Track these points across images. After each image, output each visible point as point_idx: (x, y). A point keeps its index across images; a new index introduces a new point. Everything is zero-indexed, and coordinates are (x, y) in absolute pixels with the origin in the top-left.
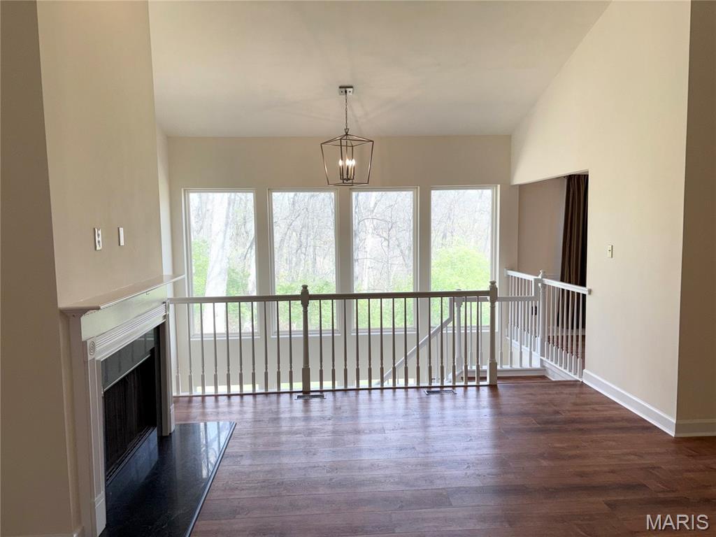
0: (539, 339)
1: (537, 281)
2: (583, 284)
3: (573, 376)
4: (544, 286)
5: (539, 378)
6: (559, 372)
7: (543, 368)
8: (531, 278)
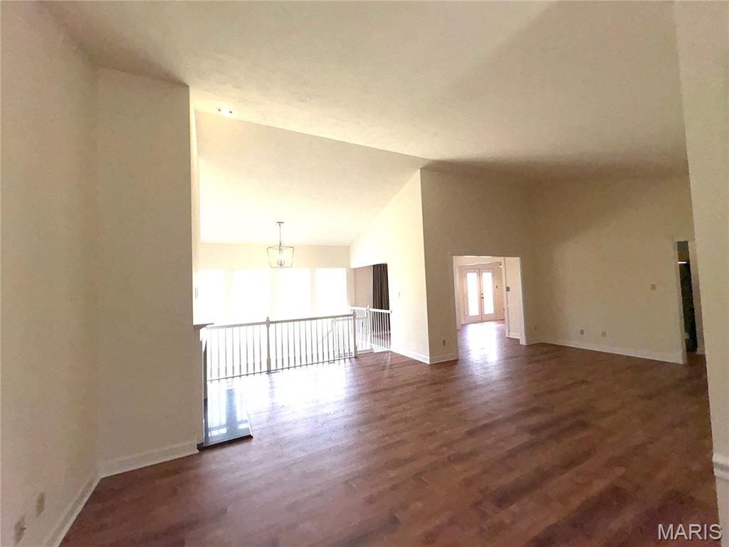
0: (369, 336)
1: (367, 310)
2: (388, 309)
3: (386, 349)
4: (370, 312)
5: (370, 353)
6: (378, 349)
7: (372, 349)
8: (364, 309)
